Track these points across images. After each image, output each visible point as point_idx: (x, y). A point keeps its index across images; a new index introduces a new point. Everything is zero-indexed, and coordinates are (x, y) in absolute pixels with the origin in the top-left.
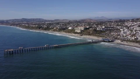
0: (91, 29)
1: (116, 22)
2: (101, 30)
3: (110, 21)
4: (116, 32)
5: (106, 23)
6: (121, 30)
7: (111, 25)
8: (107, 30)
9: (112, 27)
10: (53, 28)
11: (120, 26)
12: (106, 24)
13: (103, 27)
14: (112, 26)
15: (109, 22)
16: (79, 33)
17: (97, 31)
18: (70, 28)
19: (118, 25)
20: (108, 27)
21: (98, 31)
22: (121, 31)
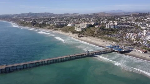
0: (96, 27)
1: (135, 15)
2: (112, 27)
3: (127, 14)
4: (135, 32)
5: (122, 17)
6: (142, 28)
7: (128, 20)
8: (121, 28)
9: (129, 24)
10: (49, 25)
11: (141, 21)
12: (122, 19)
13: (116, 24)
14: (129, 22)
15: (126, 16)
16: (79, 32)
17: (105, 29)
18: (69, 25)
19: (137, 21)
20: (122, 24)
21: (107, 29)
22: (142, 30)
